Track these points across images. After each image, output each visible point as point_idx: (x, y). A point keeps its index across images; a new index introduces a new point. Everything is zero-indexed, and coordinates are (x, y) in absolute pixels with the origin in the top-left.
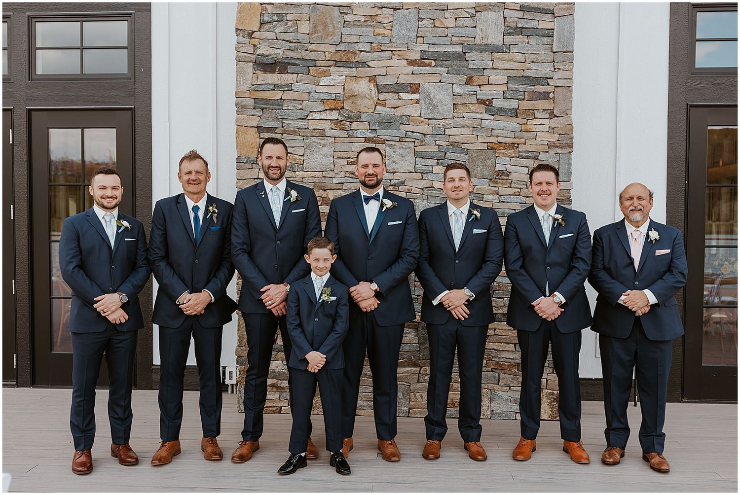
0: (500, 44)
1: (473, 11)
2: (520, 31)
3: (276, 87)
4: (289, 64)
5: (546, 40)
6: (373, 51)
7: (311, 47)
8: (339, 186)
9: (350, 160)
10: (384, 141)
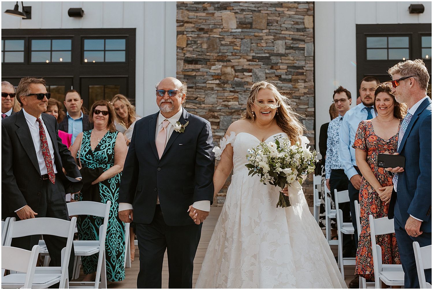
0: (284, 53)
1: (273, 40)
2: (292, 48)
3: (193, 70)
4: (198, 61)
5: (302, 52)
6: (233, 55)
7: (208, 54)
8: (219, 111)
9: (224, 100)
10: (238, 92)
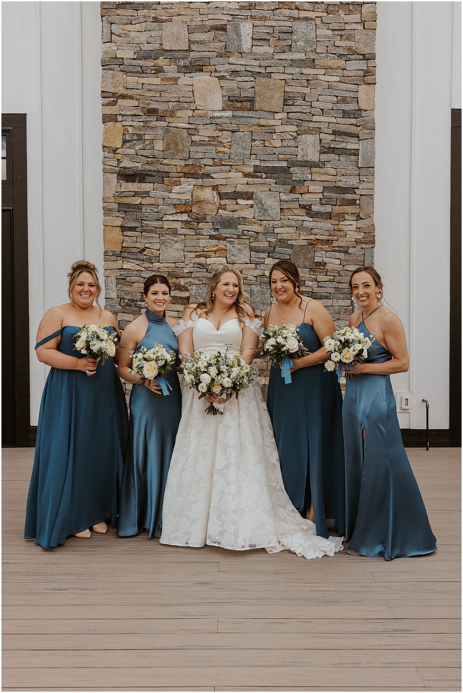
0: (317, 160)
1: (295, 134)
2: (333, 150)
3: (136, 194)
4: (147, 175)
5: (353, 158)
6: (215, 165)
7: (165, 161)
8: (189, 275)
9: (198, 254)
10: (225, 239)
